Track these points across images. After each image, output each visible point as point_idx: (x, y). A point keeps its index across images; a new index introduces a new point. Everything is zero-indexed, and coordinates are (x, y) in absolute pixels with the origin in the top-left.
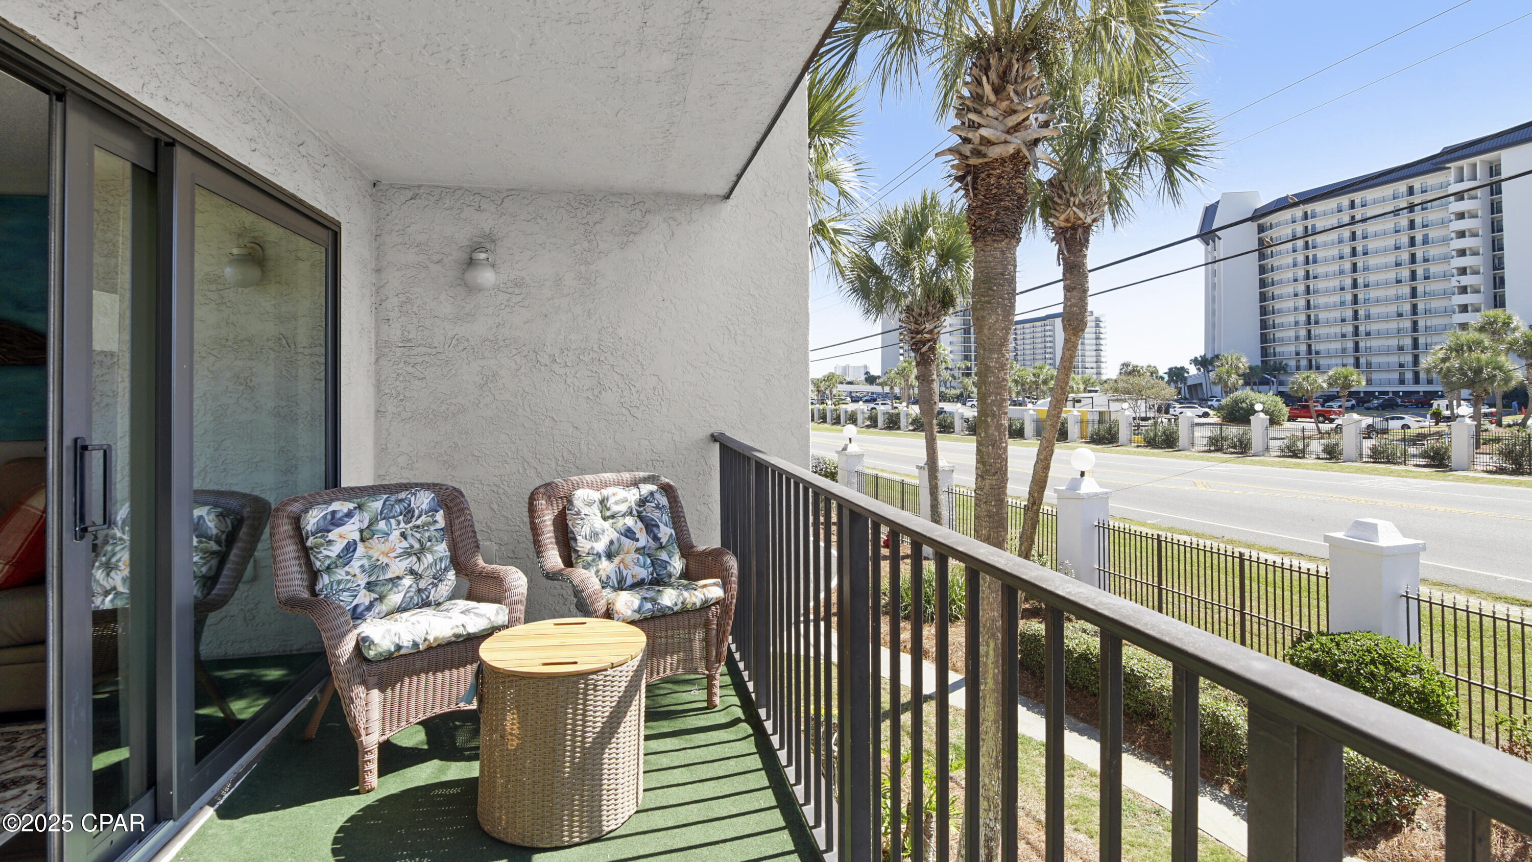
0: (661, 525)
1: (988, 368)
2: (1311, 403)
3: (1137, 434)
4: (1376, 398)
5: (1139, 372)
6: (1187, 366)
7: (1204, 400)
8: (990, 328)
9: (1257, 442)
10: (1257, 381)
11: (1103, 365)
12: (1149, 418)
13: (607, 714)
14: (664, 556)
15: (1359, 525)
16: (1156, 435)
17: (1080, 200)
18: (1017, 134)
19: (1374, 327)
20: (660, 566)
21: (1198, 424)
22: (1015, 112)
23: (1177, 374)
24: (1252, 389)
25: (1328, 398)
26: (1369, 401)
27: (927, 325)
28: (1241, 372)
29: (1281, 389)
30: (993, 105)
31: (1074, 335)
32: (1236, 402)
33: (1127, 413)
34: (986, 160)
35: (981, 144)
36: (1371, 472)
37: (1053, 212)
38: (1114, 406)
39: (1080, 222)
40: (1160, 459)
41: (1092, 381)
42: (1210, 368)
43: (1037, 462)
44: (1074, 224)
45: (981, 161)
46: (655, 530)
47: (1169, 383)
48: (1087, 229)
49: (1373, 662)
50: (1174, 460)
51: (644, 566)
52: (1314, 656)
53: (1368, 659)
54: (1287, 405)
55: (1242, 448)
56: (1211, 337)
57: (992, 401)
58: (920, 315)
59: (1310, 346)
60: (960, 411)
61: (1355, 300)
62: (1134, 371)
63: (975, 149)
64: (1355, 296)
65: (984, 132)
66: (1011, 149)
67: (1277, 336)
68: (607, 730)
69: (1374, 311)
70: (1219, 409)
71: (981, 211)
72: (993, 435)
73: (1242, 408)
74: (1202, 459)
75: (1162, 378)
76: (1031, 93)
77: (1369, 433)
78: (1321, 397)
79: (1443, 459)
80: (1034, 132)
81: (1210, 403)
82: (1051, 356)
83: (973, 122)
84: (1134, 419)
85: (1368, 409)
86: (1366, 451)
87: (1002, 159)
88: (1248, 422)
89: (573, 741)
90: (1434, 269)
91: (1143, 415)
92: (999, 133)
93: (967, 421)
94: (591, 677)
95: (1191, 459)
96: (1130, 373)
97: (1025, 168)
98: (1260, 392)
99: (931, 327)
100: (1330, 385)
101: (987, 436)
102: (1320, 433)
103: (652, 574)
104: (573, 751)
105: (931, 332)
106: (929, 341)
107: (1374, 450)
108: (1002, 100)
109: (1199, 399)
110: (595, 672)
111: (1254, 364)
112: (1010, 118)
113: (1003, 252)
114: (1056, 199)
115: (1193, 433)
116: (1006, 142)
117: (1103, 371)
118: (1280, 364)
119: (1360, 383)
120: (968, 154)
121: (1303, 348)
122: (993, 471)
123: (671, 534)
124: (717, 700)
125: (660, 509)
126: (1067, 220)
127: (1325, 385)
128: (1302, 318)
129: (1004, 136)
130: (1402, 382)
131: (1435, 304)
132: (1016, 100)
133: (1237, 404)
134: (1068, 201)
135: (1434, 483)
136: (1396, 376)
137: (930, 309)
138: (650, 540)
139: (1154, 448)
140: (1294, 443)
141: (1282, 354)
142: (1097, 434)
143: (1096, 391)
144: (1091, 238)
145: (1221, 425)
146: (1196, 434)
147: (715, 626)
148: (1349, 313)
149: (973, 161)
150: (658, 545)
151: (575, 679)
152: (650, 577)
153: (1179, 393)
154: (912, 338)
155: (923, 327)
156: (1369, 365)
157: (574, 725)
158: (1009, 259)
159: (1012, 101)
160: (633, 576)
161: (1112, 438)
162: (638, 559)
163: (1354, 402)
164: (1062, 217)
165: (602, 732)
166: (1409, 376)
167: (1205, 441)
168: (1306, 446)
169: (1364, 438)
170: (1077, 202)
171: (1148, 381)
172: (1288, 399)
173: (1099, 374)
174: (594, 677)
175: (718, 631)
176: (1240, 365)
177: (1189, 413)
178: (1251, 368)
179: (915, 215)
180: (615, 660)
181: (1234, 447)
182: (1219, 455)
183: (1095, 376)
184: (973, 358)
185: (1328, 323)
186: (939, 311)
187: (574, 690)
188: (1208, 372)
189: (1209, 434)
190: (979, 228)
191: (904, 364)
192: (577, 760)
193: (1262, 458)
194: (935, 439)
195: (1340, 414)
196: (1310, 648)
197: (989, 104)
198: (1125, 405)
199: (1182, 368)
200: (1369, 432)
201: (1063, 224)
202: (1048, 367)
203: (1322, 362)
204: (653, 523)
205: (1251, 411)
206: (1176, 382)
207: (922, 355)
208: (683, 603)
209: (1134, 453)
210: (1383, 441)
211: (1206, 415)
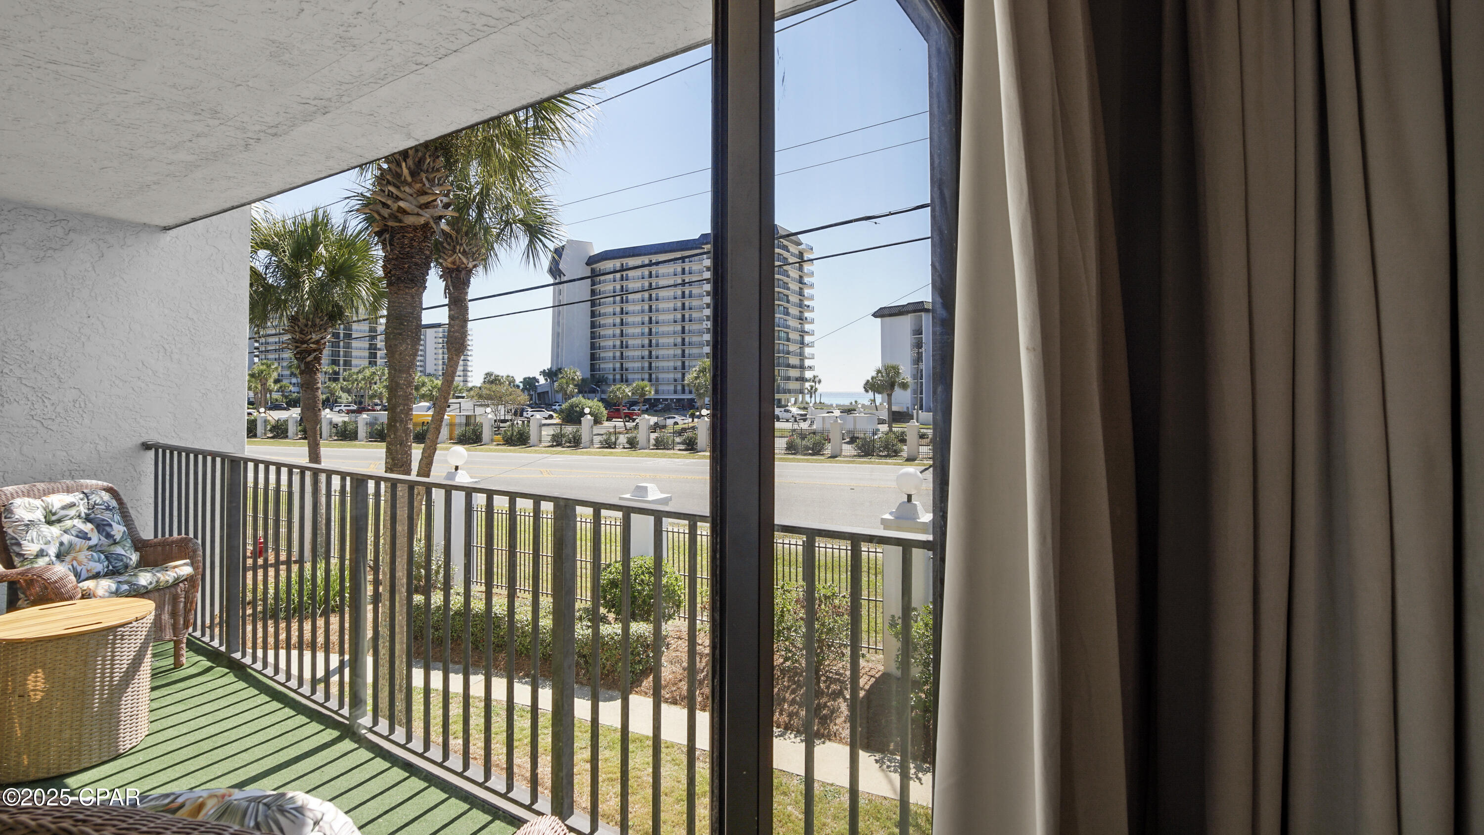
0: (114, 525)
1: (398, 384)
2: (621, 407)
3: (497, 435)
4: (661, 403)
5: (500, 381)
6: (538, 377)
7: (550, 405)
8: (401, 354)
9: (585, 438)
10: (587, 389)
11: (469, 374)
12: (507, 421)
13: (131, 657)
14: (119, 550)
15: (639, 488)
16: (512, 434)
17: (464, 249)
18: (427, 210)
19: (661, 352)
20: (115, 559)
21: (544, 425)
22: (426, 193)
23: (530, 383)
24: (583, 397)
25: (633, 403)
26: (656, 406)
27: (314, 336)
28: (576, 383)
29: (603, 396)
30: (410, 185)
31: (456, 355)
32: (572, 406)
33: (490, 416)
34: (401, 225)
35: (398, 211)
36: (655, 456)
37: (442, 254)
38: (479, 411)
39: (463, 266)
40: (515, 454)
41: (460, 388)
42: (555, 379)
43: (422, 459)
44: (458, 267)
45: (398, 224)
46: (108, 529)
47: (523, 390)
48: (469, 272)
49: (643, 573)
50: (526, 454)
51: (99, 561)
52: (612, 577)
53: (640, 572)
54: (606, 409)
55: (576, 442)
56: (556, 353)
57: (401, 410)
58: (306, 325)
59: (622, 364)
60: (328, 416)
61: (650, 333)
62: (496, 380)
63: (392, 214)
64: (650, 330)
65: (402, 204)
66: (422, 221)
67: (601, 356)
68: (131, 669)
69: (661, 341)
70: (561, 412)
71: (396, 263)
72: (400, 436)
73: (576, 412)
74: (547, 453)
75: (518, 387)
76: (438, 181)
77: (655, 429)
78: (628, 402)
79: (693, 444)
80: (439, 211)
81: (554, 407)
82: (422, 363)
83: (392, 193)
84: (495, 421)
85: (656, 411)
86: (652, 442)
87: (415, 226)
88: (580, 423)
89: (102, 682)
90: (695, 315)
91: (503, 418)
92: (413, 207)
93: (336, 426)
94: (119, 629)
95: (539, 453)
96: (492, 382)
97: (431, 235)
98: (589, 399)
99: (318, 337)
100: (633, 393)
101: (395, 437)
102: (626, 429)
103: (108, 567)
104: (102, 690)
105: (317, 342)
106: (315, 351)
107: (657, 440)
108: (416, 183)
109: (546, 404)
110: (122, 625)
111: (585, 377)
112: (422, 197)
113: (413, 297)
114: (445, 245)
115: (541, 432)
116: (418, 214)
117: (469, 379)
118: (603, 377)
119: (651, 393)
120: (387, 216)
121: (618, 365)
122: (400, 464)
123: (125, 531)
124: (184, 660)
125: (111, 510)
126: (454, 263)
127: (630, 394)
128: (618, 343)
129: (416, 210)
130: (675, 392)
131: (695, 339)
132: (427, 185)
133: (573, 408)
134: (454, 247)
135: (688, 461)
136: (672, 388)
137: (318, 320)
138: (103, 538)
139: (511, 446)
140: (609, 438)
141: (604, 369)
142: (464, 435)
143: (463, 397)
144: (472, 279)
145: (561, 425)
146: (543, 433)
147: (183, 600)
148: (646, 342)
149: (390, 223)
150: (111, 541)
151: (105, 633)
152: (106, 570)
153: (531, 399)
154: (297, 347)
155: (309, 337)
156: (657, 379)
157: (103, 669)
158: (417, 303)
159: (424, 185)
160: (88, 571)
161: (477, 438)
162: (92, 555)
163: (647, 406)
164: (450, 260)
165: (127, 672)
166: (679, 388)
167: (549, 438)
168: (616, 439)
169: (652, 432)
170: (462, 250)
171: (507, 389)
172: (607, 404)
173: (465, 381)
174: (122, 629)
175: (185, 603)
176: (576, 377)
177: (538, 416)
178: (583, 380)
179: (305, 230)
180: (138, 615)
181: (570, 442)
182: (559, 449)
183: (462, 384)
184: (341, 362)
185: (635, 348)
186: (326, 323)
187: (104, 642)
188: (554, 382)
189: (552, 433)
190: (394, 276)
191: (261, 367)
192: (106, 696)
193: (588, 449)
194: (318, 444)
195: (639, 415)
196: (610, 573)
197: (405, 182)
198: (489, 410)
199: (534, 378)
200: (655, 427)
201: (450, 266)
202: (419, 374)
203: (630, 376)
204: (105, 523)
205: (583, 414)
206: (529, 390)
207: (307, 364)
208: (157, 582)
209: (495, 451)
210: (662, 434)
211: (551, 417)
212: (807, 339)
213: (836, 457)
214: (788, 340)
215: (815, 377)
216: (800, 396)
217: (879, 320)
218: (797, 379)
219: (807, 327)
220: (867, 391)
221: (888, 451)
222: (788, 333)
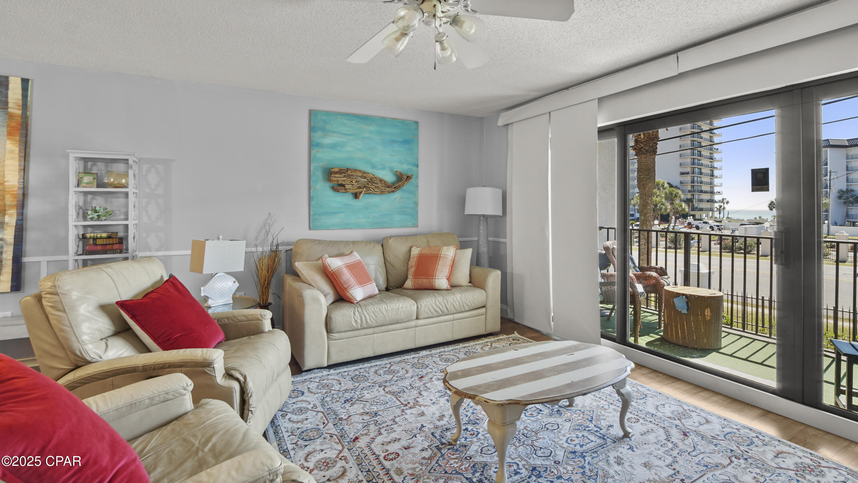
212: (716, 173)
214: (701, 173)
215: (723, 199)
216: (711, 213)
218: (708, 201)
219: (716, 164)
220: (771, 209)
222: (700, 169)
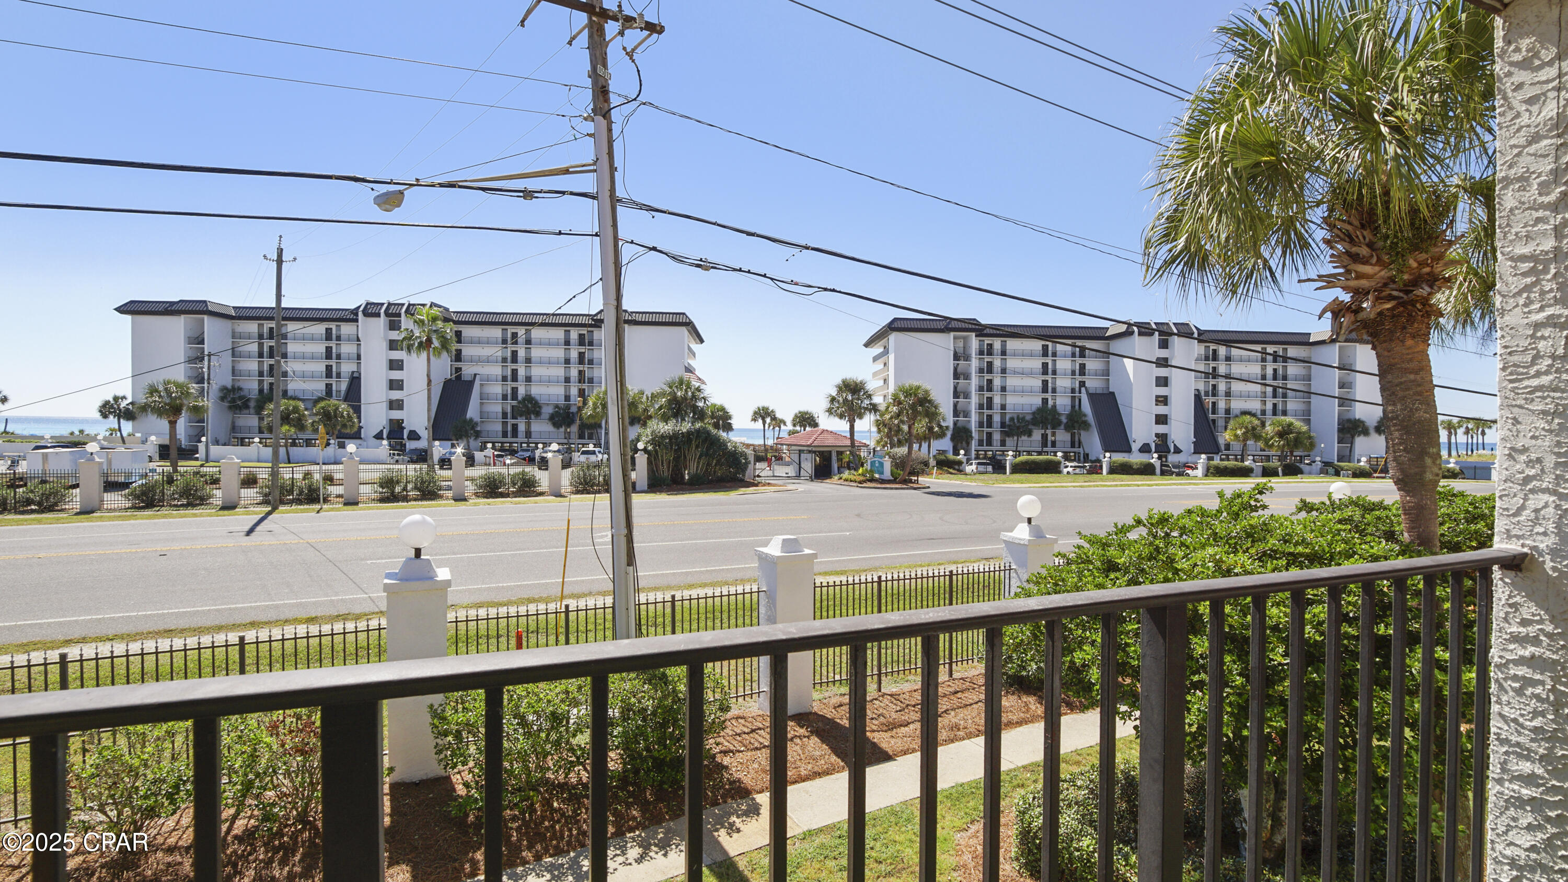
213: (93, 512)
217: (128, 318)
221: (188, 498)
